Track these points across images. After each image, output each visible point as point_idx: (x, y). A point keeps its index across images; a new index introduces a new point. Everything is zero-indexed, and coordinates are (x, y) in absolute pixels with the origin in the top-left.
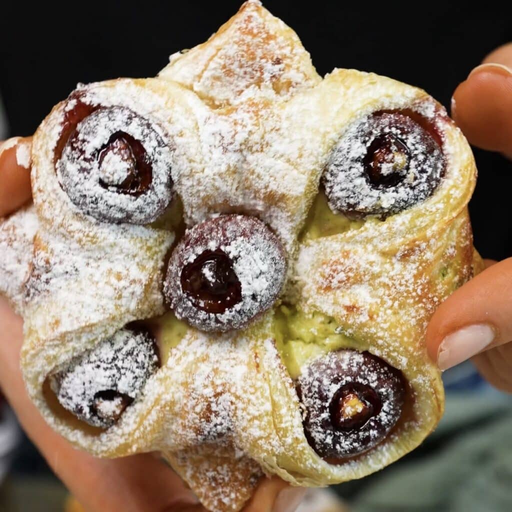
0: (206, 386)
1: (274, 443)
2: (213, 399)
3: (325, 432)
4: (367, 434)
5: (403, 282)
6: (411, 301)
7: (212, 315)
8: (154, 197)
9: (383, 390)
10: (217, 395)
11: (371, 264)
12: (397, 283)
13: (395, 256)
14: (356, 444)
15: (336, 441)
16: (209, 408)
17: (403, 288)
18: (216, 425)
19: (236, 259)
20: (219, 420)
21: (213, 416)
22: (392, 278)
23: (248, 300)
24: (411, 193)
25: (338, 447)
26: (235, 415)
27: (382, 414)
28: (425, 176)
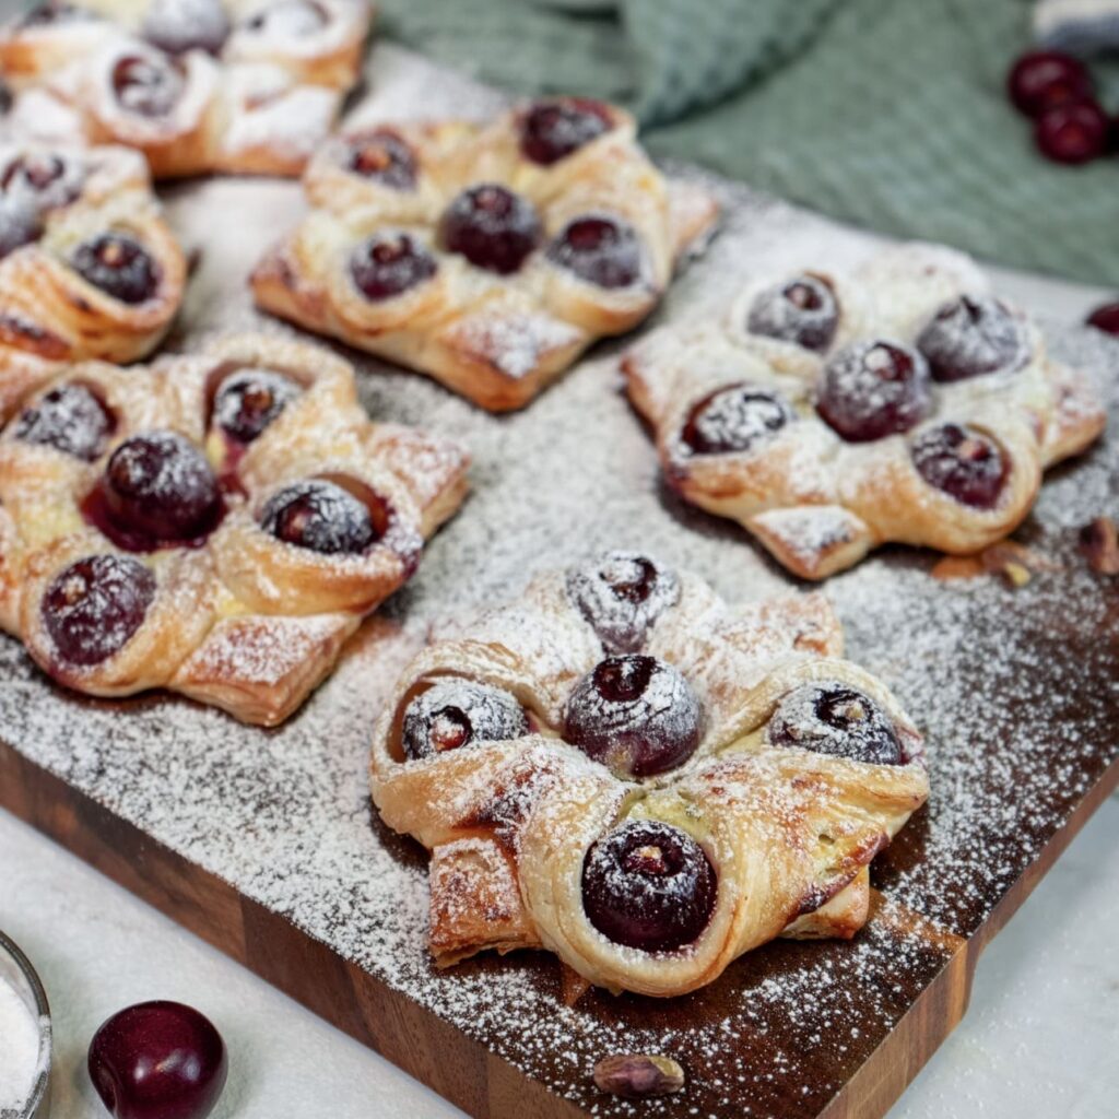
0: (541, 758)
1: (558, 830)
2: (539, 770)
3: (607, 854)
4: (644, 882)
5: (782, 802)
6: (777, 820)
7: (601, 700)
8: (631, 614)
9: (689, 862)
10: (546, 770)
11: (765, 771)
12: (776, 798)
13: (791, 777)
14: (626, 885)
15: (612, 868)
16: (529, 775)
17: (778, 807)
18: (520, 793)
19: (660, 669)
20: (528, 792)
21: (525, 785)
22: (774, 792)
23: (642, 706)
24: (847, 739)
25: (608, 875)
26: (546, 793)
27: (671, 881)
28: (870, 739)
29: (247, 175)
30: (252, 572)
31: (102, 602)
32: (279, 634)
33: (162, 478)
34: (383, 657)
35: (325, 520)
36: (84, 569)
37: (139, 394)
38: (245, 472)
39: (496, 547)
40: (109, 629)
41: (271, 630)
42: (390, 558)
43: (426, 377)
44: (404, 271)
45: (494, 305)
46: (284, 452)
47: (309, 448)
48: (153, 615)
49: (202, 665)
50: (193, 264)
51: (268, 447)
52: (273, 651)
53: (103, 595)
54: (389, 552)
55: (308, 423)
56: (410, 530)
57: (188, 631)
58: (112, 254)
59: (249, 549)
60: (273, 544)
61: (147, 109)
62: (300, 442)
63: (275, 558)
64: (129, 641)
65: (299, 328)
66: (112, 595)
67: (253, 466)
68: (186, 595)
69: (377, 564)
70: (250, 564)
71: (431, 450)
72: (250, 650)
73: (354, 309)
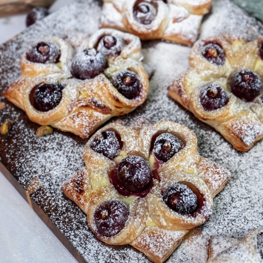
29: (171, 42)
30: (159, 216)
31: (112, 221)
32: (165, 238)
33: (135, 177)
34: (195, 242)
35: (183, 202)
36: (108, 206)
37: (131, 139)
38: (160, 172)
39: (233, 205)
40: (114, 229)
41: (162, 236)
42: (202, 218)
43: (218, 133)
44: (217, 101)
45: (244, 117)
46: (173, 169)
47: (181, 169)
48: (127, 226)
49: (140, 243)
50: (151, 76)
51: (168, 166)
52: (162, 244)
53: (113, 219)
54: (202, 216)
55: (182, 160)
56: (209, 208)
57: (137, 232)
58: (128, 80)
59: (159, 208)
60: (167, 208)
61: (143, 21)
62: (178, 166)
63: (167, 213)
64: (119, 233)
65: (181, 107)
66: (116, 219)
67: (163, 170)
68: (138, 221)
69: (198, 220)
70: (159, 213)
71: (218, 173)
72: (155, 242)
73: (200, 111)
